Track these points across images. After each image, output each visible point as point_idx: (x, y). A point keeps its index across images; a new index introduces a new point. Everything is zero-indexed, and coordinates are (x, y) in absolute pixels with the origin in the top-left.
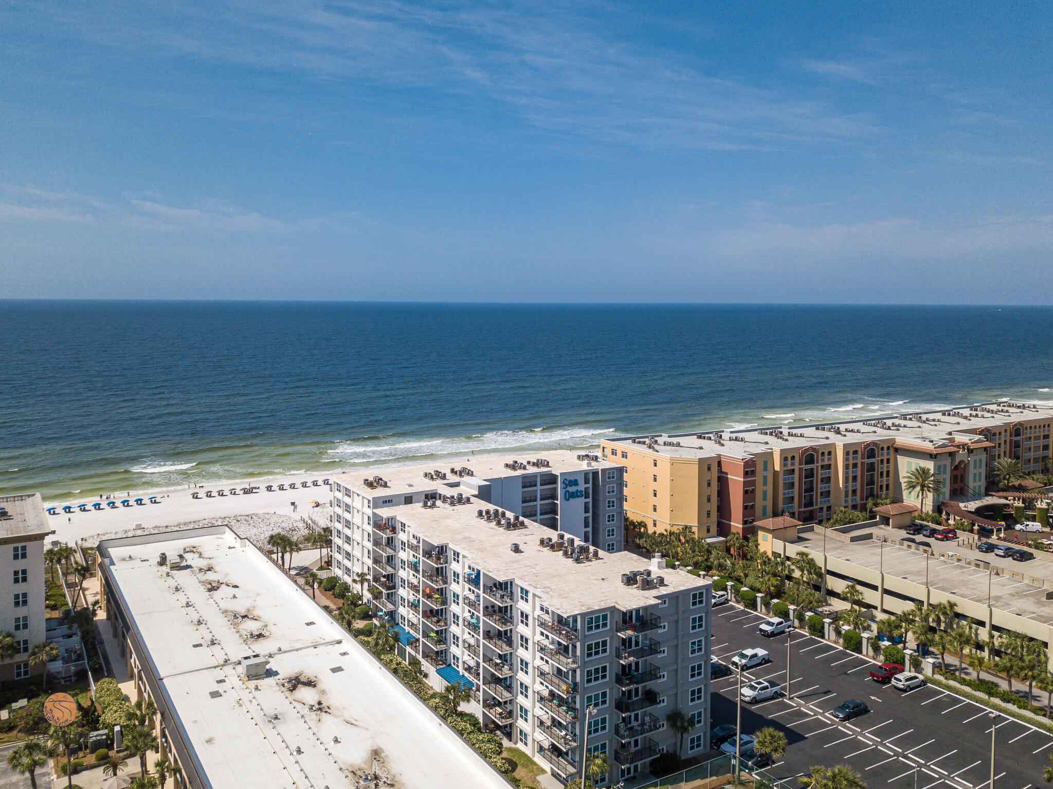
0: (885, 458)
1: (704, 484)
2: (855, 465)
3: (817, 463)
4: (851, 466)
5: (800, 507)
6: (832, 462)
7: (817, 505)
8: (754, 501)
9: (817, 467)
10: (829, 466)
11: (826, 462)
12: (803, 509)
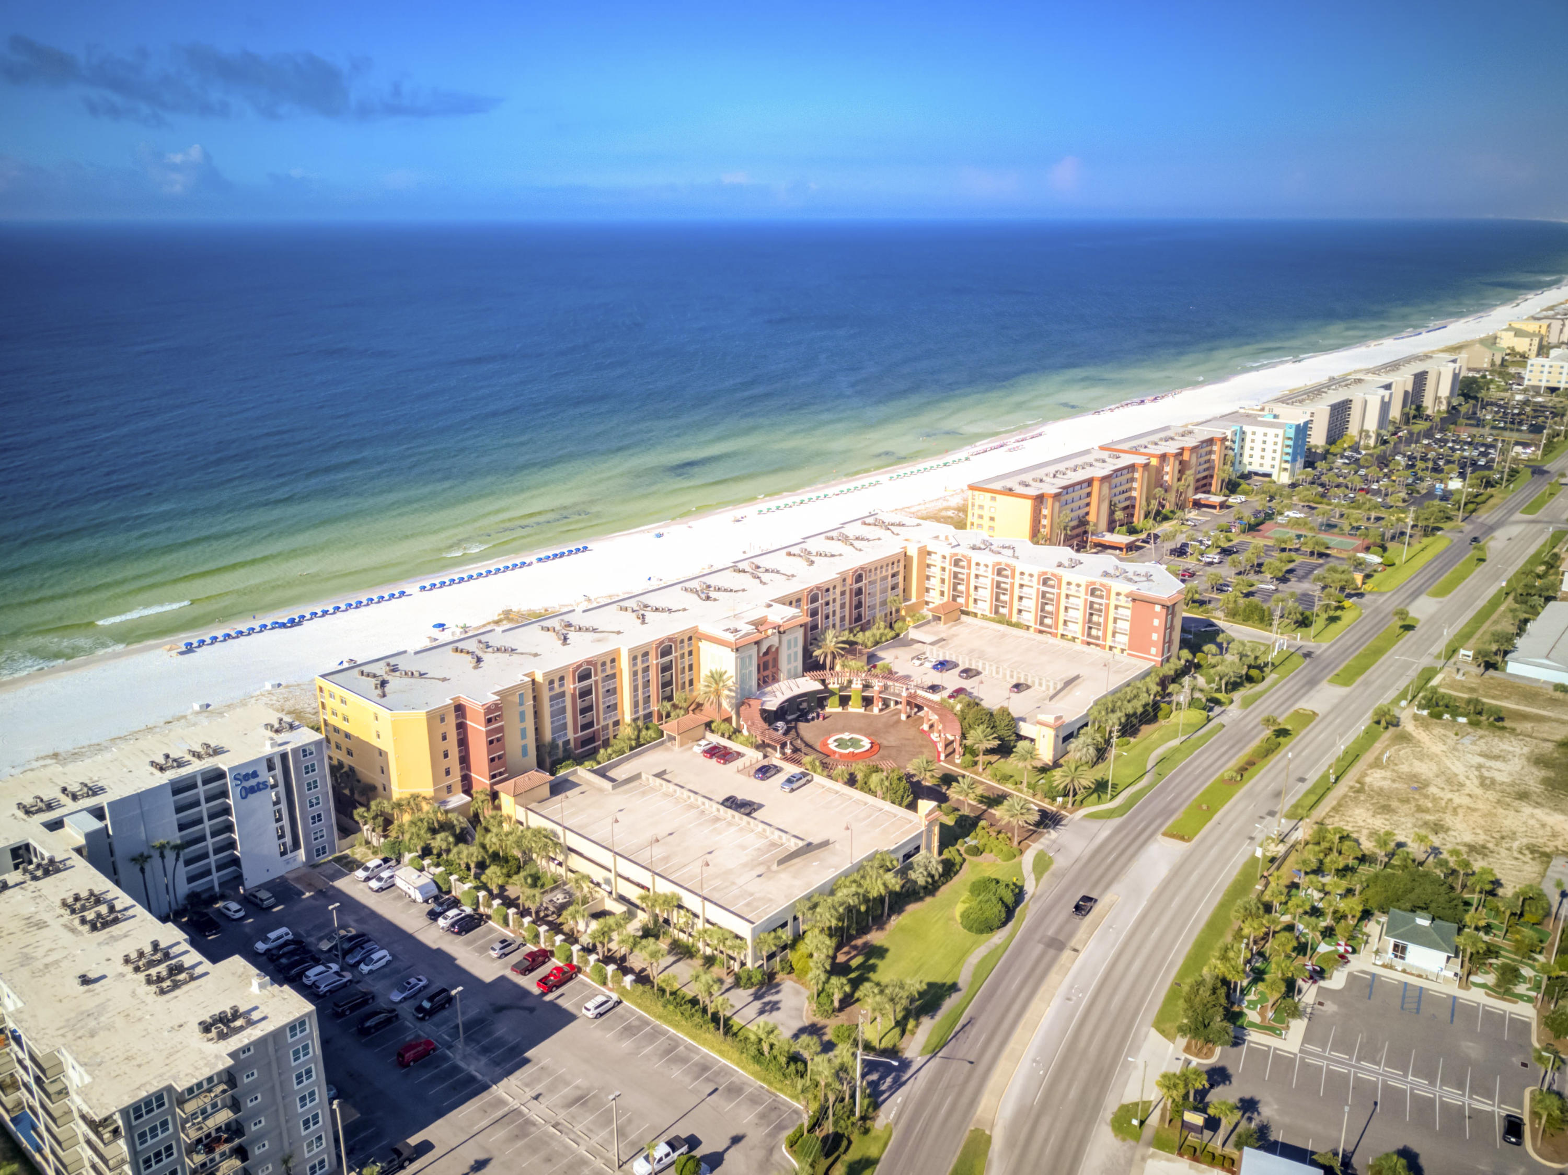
0: (686, 651)
1: (436, 737)
2: (646, 669)
3: (596, 675)
4: (640, 673)
5: (575, 732)
6: (617, 671)
7: (598, 724)
8: (504, 749)
9: (596, 682)
10: (613, 676)
11: (609, 672)
12: (580, 734)
